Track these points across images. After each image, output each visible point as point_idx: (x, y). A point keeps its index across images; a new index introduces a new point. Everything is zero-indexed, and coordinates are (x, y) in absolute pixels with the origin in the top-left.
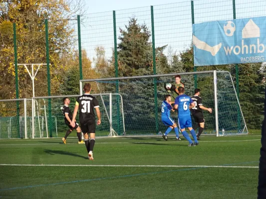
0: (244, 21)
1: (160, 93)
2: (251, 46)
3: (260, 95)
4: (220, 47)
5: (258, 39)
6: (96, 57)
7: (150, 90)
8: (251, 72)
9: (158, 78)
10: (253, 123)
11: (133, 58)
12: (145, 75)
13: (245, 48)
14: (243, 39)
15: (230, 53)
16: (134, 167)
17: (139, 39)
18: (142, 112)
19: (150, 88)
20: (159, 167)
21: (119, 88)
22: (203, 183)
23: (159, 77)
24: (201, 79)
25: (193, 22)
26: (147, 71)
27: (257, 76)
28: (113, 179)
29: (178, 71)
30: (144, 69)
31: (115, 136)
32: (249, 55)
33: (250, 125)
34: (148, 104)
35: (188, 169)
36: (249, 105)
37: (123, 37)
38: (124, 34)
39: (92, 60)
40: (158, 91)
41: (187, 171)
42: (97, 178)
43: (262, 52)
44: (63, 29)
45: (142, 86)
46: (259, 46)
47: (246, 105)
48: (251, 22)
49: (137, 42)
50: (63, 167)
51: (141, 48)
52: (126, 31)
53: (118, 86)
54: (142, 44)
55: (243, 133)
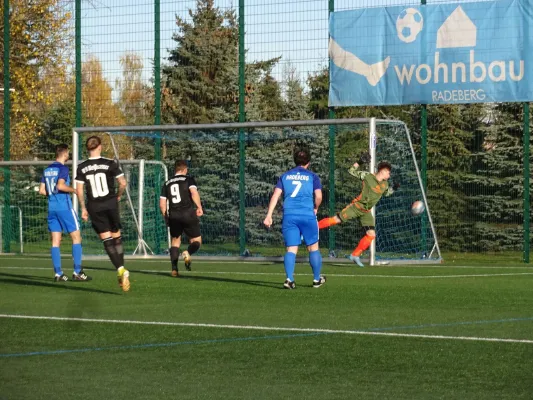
0: (444, 9)
1: (255, 165)
2: (454, 66)
3: (475, 176)
4: (387, 66)
5: (472, 52)
6: (122, 78)
7: (233, 157)
8: (458, 126)
9: (251, 130)
10: (457, 238)
11: (202, 84)
12: (222, 121)
13: (441, 70)
14: (438, 50)
15: (409, 80)
16: (170, 327)
17: (217, 42)
18: (213, 205)
19: (231, 153)
20: (224, 329)
21: (165, 149)
22: (314, 367)
23: (253, 128)
24: (353, 136)
25: (331, 8)
26: (227, 114)
27: (470, 135)
28: (118, 352)
29: (296, 117)
30: (221, 110)
31: (146, 256)
32: (450, 86)
33: (450, 243)
34: (226, 187)
35: (288, 336)
36: (451, 198)
37: (182, 35)
38: (186, 28)
39: (113, 85)
40: (249, 159)
41: (286, 340)
42: (83, 347)
43: (480, 80)
44: (46, 11)
45: (216, 146)
46: (472, 67)
47: (443, 198)
48: (459, 13)
49: (214, 49)
50: (14, 319)
51: (221, 62)
52: (190, 21)
53: (162, 144)
54: (224, 53)
55: (429, 261)
